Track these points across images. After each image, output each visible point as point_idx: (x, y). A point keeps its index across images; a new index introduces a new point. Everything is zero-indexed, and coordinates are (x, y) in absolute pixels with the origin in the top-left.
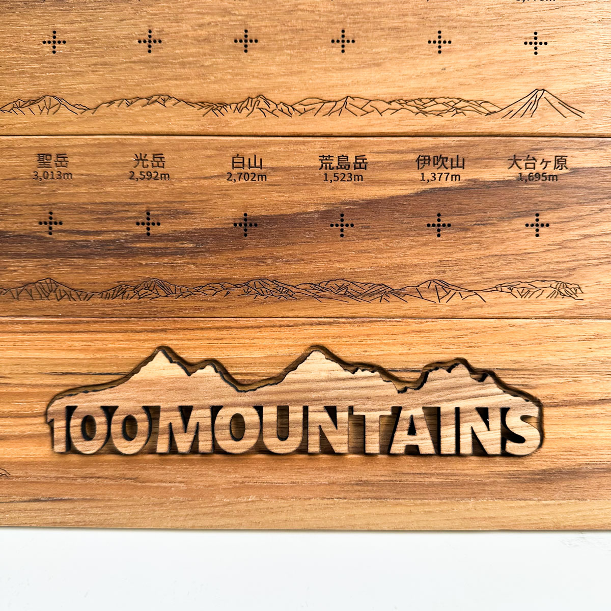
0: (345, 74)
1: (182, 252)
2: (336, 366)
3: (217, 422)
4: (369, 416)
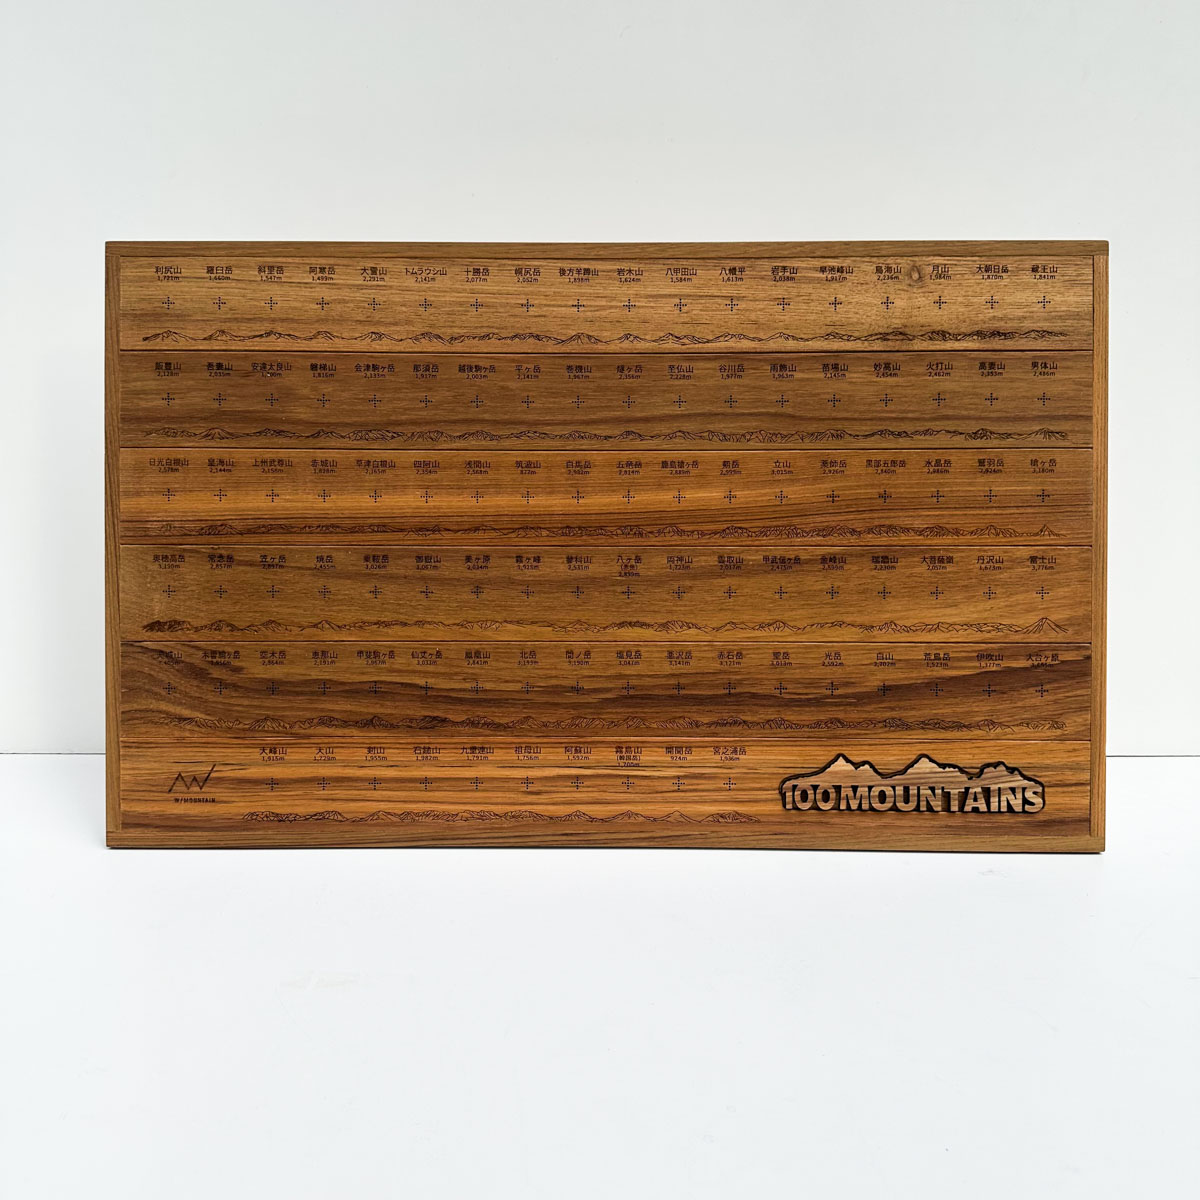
0: (938, 610)
1: (850, 704)
2: (935, 765)
3: (872, 794)
4: (952, 792)
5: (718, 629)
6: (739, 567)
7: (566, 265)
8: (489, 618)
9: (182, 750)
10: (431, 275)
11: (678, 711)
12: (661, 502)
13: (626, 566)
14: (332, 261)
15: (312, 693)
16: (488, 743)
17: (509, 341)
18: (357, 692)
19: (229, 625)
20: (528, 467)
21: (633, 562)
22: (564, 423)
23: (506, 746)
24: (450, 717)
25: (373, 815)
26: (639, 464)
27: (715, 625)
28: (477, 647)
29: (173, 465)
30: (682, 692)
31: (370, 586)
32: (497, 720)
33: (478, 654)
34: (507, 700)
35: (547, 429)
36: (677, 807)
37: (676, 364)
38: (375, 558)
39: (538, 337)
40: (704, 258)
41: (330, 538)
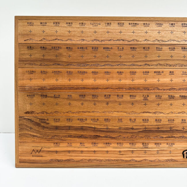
5: (168, 114)
6: (173, 98)
7: (131, 22)
8: (110, 110)
9: (34, 143)
10: (97, 25)
11: (158, 134)
12: (154, 82)
13: (145, 98)
14: (72, 21)
15: (66, 129)
16: (110, 142)
17: (116, 41)
18: (77, 129)
19: (46, 112)
20: (120, 73)
21: (147, 97)
22: (130, 62)
23: (114, 143)
24: (101, 135)
25: (82, 160)
26: (148, 72)
27: (167, 113)
28: (107, 118)
29: (32, 72)
30: (159, 129)
31: (81, 102)
32: (112, 136)
33: (107, 119)
34: (115, 131)
35: (125, 63)
36: (157, 158)
37: (158, 47)
38: (82, 95)
39: (123, 40)
40: (165, 21)
41: (71, 91)
